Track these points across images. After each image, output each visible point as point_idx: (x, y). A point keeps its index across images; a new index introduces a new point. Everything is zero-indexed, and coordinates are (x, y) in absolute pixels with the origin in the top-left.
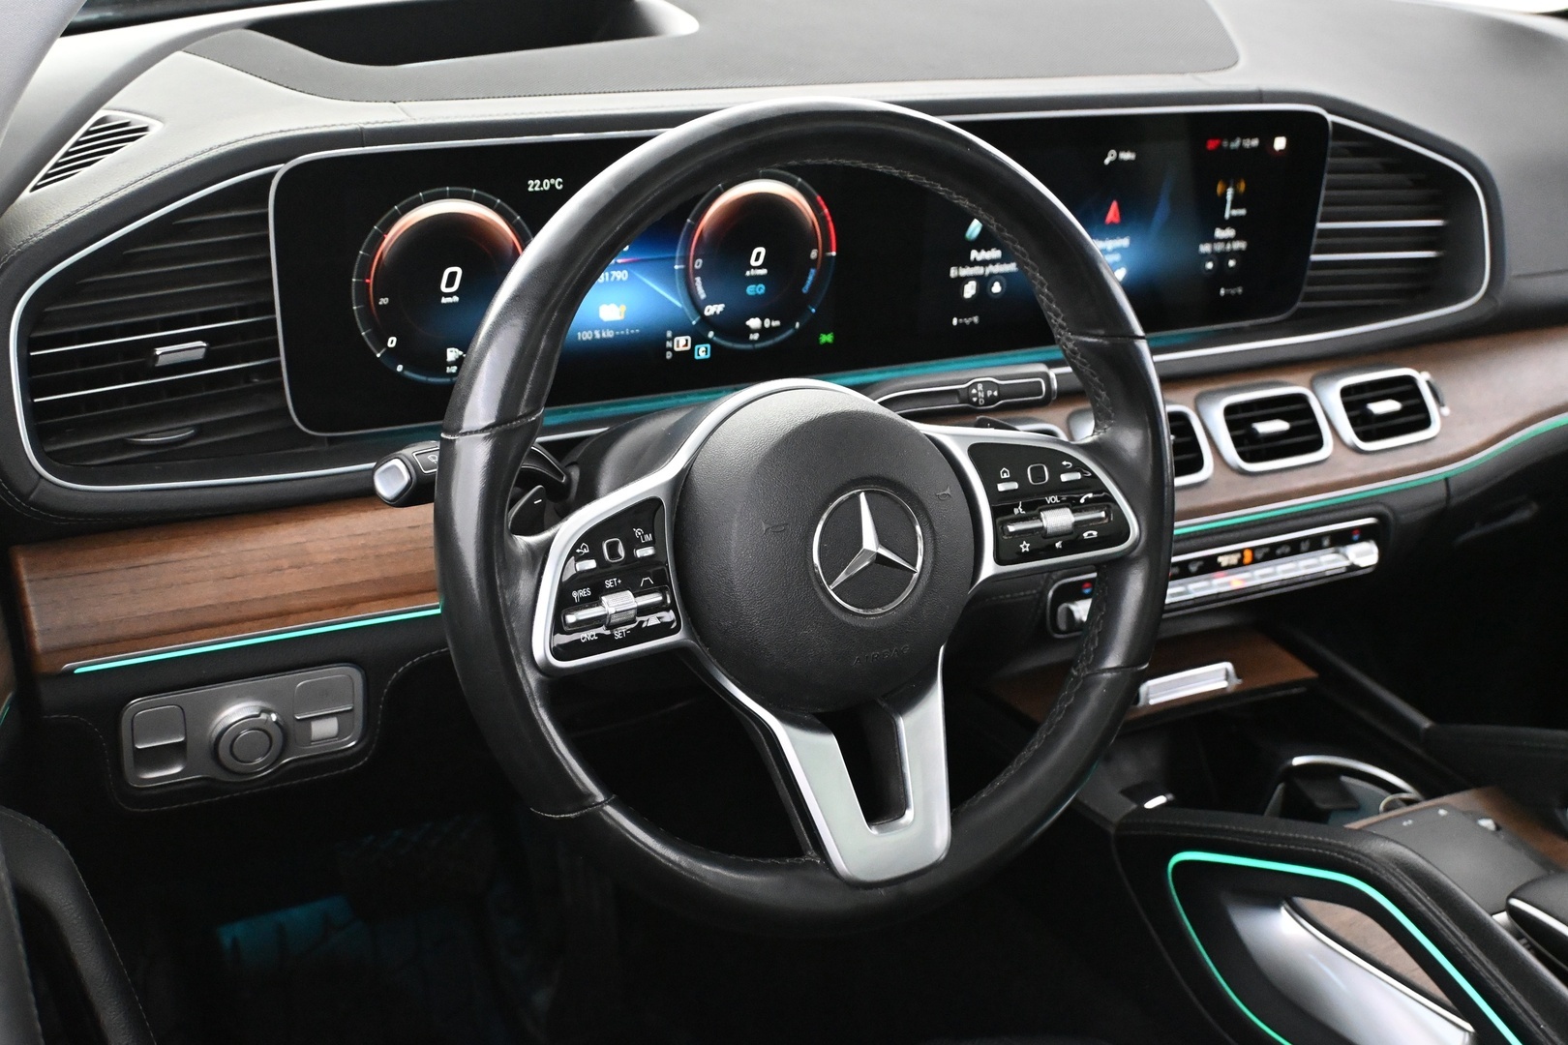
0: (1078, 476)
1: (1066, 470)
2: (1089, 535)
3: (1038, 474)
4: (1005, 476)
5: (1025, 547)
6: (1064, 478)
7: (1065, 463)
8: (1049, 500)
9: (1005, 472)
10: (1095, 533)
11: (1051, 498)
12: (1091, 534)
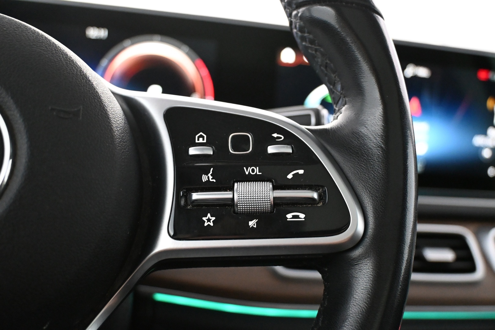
0: (288, 149)
1: (274, 142)
2: (294, 217)
3: (241, 143)
4: (201, 140)
5: (209, 220)
6: (271, 149)
7: (275, 135)
8: (248, 171)
9: (201, 136)
10: (302, 216)
11: (250, 169)
12: (297, 217)
